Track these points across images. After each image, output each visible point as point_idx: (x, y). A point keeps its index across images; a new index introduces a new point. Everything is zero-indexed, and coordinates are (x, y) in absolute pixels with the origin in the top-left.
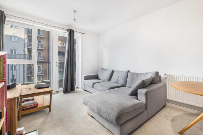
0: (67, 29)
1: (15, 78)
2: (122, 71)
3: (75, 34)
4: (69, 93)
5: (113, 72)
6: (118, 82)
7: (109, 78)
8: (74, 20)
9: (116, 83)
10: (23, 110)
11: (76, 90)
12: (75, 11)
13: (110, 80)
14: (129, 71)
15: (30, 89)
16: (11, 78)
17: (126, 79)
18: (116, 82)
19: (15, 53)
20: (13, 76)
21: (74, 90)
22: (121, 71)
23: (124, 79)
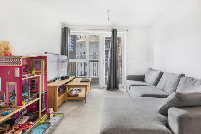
0: (111, 29)
1: (95, 72)
2: (174, 74)
3: (118, 32)
4: (112, 90)
5: (161, 74)
6: (165, 89)
7: (155, 82)
8: (108, 20)
9: (162, 90)
10: (68, 96)
11: (120, 89)
12: (109, 10)
13: (156, 84)
14: (183, 75)
15: (77, 81)
16: (93, 72)
17: (175, 87)
18: (162, 88)
19: (96, 54)
20: (94, 71)
21: (118, 89)
22: (172, 74)
23: (174, 86)
